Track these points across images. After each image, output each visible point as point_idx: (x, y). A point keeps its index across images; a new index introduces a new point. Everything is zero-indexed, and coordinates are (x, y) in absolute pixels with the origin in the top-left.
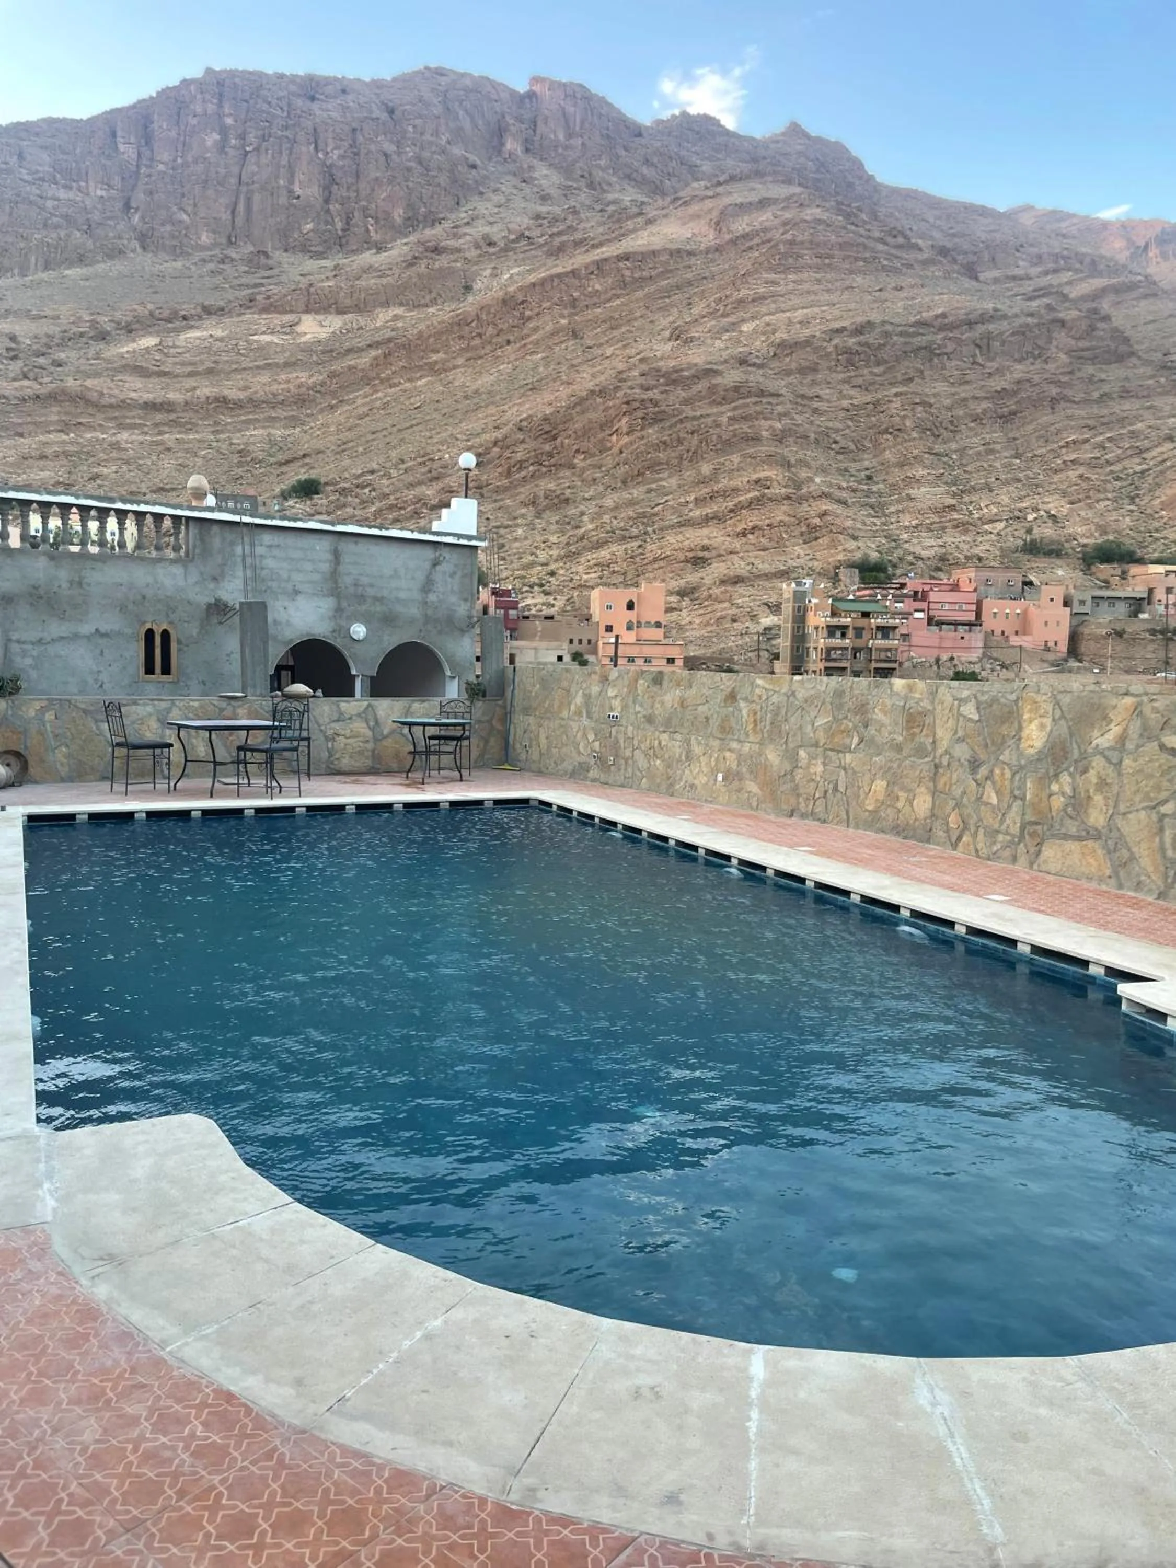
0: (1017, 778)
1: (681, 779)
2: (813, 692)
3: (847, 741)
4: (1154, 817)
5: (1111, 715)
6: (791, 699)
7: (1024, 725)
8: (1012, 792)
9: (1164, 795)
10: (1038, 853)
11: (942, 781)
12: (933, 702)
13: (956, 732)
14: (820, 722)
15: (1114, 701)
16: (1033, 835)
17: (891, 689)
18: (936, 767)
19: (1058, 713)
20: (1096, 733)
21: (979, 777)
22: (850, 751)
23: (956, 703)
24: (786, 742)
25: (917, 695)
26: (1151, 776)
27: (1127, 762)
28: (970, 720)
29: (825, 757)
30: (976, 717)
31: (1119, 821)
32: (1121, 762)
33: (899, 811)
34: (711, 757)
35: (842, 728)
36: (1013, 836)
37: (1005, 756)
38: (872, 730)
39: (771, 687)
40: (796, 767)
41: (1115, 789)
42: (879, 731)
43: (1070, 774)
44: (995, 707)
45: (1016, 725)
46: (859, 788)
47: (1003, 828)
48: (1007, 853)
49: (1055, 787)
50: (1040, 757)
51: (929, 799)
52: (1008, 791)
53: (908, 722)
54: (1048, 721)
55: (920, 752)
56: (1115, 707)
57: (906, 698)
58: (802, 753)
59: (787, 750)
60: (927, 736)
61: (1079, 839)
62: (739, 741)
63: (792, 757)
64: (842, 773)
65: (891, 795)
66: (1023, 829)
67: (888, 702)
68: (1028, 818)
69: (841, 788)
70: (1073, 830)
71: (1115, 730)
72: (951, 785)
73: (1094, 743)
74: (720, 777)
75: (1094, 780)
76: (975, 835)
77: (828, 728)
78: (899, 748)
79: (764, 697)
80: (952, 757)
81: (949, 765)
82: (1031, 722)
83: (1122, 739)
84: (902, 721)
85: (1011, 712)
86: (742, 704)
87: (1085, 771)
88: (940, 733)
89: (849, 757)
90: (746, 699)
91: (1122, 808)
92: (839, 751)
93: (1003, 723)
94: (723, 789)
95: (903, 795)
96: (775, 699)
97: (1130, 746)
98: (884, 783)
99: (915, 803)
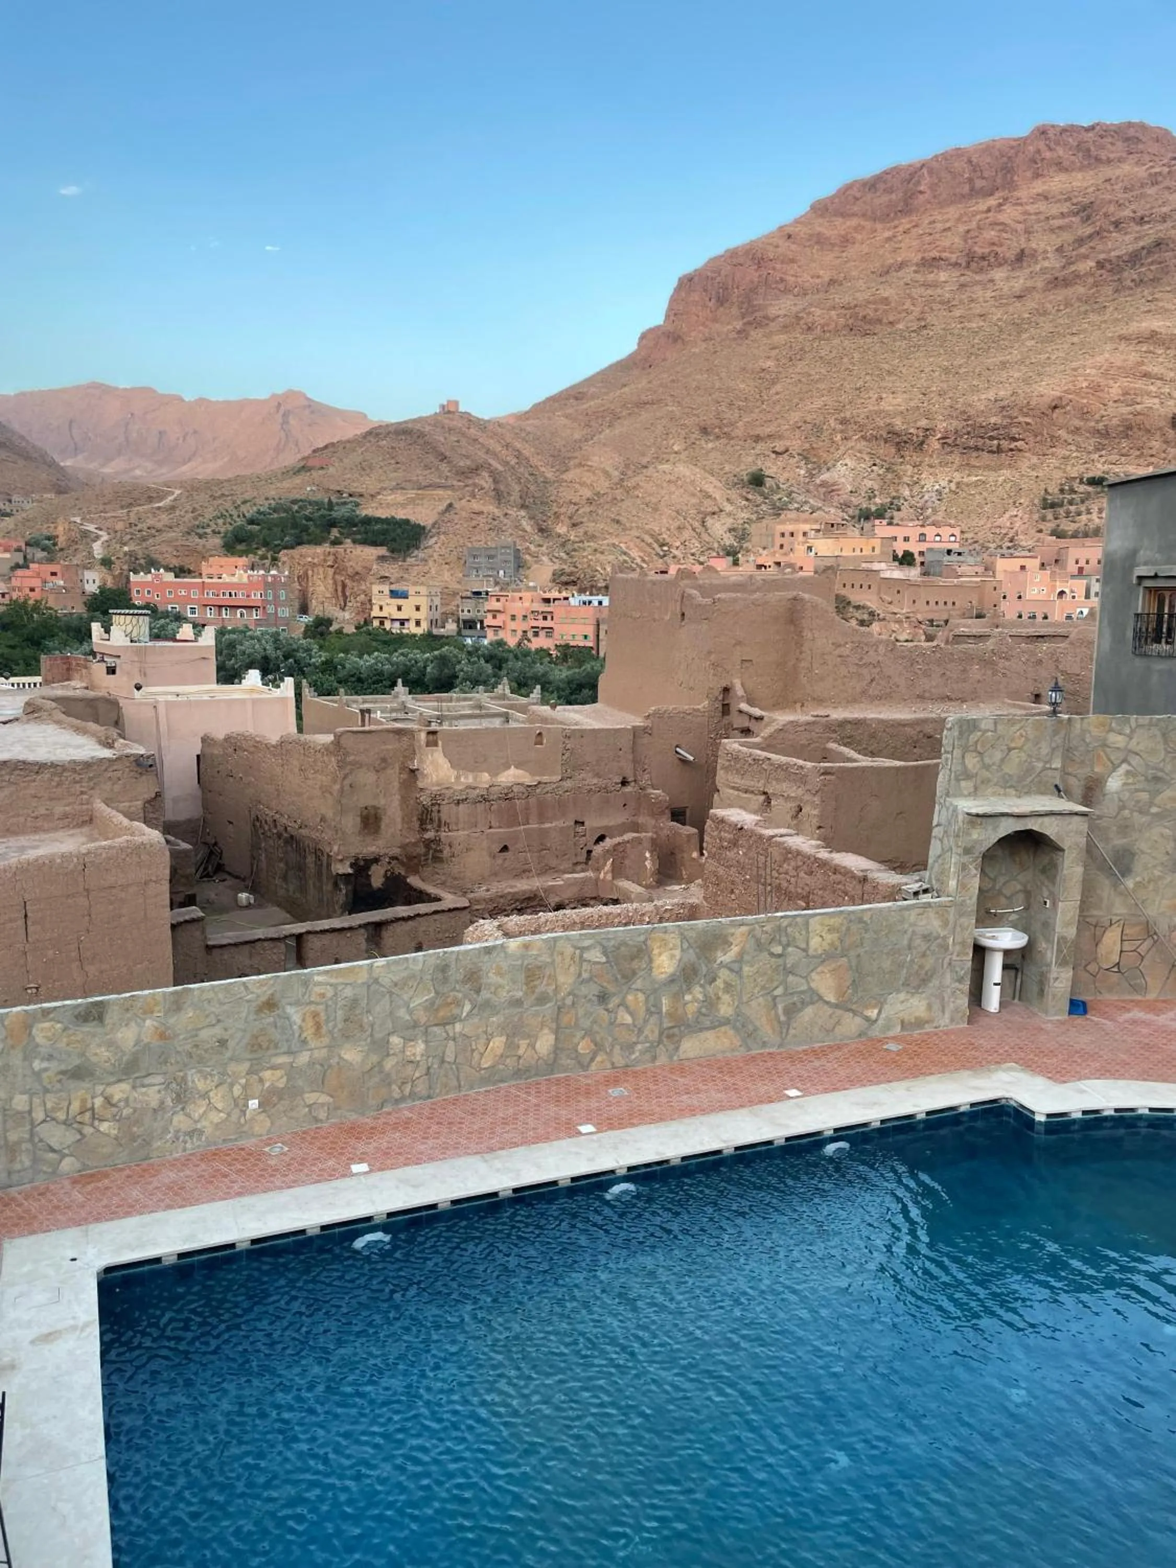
0: (652, 998)
1: (166, 1130)
2: (405, 974)
3: (456, 1011)
4: (770, 999)
5: (731, 939)
6: (373, 988)
7: (655, 958)
8: (648, 1010)
9: (776, 984)
10: (677, 1049)
11: (565, 1020)
12: (552, 955)
13: (580, 975)
14: (418, 1001)
15: (733, 930)
16: (668, 1037)
17: (506, 953)
18: (559, 1008)
19: (686, 945)
20: (719, 954)
21: (611, 1006)
22: (460, 1020)
23: (578, 952)
24: (372, 1035)
25: (535, 952)
26: (765, 974)
27: (746, 969)
28: (599, 963)
29: (426, 1033)
30: (604, 959)
31: (745, 1010)
32: (741, 968)
33: (520, 1057)
34: (232, 1085)
35: (449, 1000)
36: (652, 1043)
37: (639, 984)
38: (485, 994)
39: (340, 980)
40: (388, 1055)
41: (739, 988)
42: (495, 993)
43: (702, 986)
44: (623, 948)
45: (646, 958)
46: (473, 1051)
47: (642, 1038)
48: (648, 1056)
49: (688, 997)
50: (672, 980)
51: (552, 1037)
52: (644, 1008)
53: (527, 977)
54: (677, 953)
55: (542, 1000)
56: (733, 934)
57: (523, 957)
58: (395, 1040)
59: (374, 1042)
60: (548, 985)
61: (714, 1028)
62: (289, 1052)
63: (381, 1047)
64: (451, 1043)
65: (511, 1045)
66: (661, 1034)
67: (505, 965)
68: (666, 1024)
69: (450, 1057)
70: (708, 1023)
71: (735, 950)
72: (577, 1019)
73: (718, 962)
74: (254, 1104)
75: (722, 986)
76: (610, 1054)
77: (430, 1007)
78: (518, 1003)
79: (330, 994)
80: (575, 995)
81: (573, 1003)
82: (660, 954)
83: (741, 954)
84: (521, 977)
85: (640, 950)
86: (290, 1010)
87: (714, 980)
88: (561, 979)
89: (458, 1027)
90: (297, 1003)
91: (745, 999)
92: (444, 1024)
93: (632, 959)
94: (262, 1117)
95: (523, 1044)
96: (348, 992)
97: (746, 958)
98: (504, 1039)
99: (538, 1046)
